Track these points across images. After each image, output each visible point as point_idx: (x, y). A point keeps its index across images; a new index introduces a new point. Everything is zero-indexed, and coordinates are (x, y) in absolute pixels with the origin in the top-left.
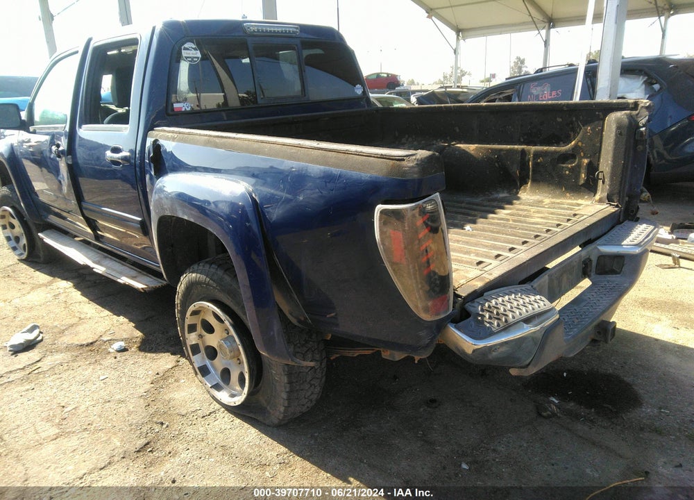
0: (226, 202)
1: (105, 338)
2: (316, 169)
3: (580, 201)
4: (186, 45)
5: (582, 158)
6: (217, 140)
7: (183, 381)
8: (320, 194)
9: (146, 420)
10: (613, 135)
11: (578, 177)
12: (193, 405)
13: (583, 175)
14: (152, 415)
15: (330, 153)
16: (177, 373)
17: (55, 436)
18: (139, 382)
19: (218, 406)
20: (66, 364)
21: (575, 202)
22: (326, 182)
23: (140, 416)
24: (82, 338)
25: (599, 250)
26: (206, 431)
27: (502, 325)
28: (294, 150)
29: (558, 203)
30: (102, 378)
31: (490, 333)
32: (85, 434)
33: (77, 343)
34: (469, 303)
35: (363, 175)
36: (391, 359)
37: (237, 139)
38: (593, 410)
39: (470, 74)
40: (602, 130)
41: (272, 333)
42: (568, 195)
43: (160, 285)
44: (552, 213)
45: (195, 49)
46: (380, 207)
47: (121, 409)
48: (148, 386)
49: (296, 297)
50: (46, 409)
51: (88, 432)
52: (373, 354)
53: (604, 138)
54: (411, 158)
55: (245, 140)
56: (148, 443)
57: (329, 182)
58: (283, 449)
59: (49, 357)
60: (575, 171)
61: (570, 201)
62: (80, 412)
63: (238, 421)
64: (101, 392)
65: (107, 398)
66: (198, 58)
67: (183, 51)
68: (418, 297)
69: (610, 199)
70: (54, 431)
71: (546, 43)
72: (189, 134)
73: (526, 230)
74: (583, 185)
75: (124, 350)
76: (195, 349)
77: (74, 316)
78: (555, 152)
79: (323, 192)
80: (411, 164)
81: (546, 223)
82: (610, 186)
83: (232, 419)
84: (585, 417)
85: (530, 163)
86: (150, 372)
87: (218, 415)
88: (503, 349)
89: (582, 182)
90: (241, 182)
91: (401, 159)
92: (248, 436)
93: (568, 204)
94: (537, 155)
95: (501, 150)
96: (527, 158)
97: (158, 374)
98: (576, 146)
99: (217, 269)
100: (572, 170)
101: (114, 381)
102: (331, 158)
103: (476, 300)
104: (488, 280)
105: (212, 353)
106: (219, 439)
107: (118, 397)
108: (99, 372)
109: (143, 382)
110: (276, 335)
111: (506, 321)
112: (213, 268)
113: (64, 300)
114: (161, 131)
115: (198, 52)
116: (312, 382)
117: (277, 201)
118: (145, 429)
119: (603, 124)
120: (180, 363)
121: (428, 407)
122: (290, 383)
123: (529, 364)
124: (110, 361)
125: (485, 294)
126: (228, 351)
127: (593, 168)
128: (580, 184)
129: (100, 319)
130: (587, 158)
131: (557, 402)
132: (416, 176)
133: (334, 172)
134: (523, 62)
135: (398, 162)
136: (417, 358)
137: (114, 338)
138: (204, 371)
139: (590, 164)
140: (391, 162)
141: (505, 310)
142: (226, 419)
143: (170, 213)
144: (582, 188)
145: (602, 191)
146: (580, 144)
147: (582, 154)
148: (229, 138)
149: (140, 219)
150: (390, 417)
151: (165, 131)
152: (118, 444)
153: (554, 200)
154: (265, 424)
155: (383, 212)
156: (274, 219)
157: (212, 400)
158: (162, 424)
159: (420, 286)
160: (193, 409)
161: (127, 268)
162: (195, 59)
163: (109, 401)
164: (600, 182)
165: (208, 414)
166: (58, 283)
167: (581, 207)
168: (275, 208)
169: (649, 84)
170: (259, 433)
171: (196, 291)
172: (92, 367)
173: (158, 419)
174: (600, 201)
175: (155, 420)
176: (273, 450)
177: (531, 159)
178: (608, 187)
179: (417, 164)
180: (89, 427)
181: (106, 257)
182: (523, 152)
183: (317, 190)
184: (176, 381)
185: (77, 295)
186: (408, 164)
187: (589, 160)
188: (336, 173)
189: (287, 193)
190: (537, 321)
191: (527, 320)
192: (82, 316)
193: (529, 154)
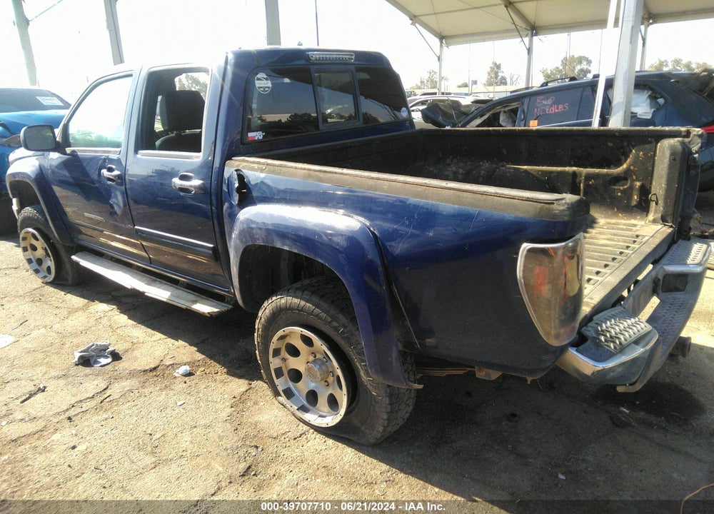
0: (342, 235)
1: (168, 363)
2: (448, 207)
3: (633, 221)
4: (259, 76)
5: (634, 181)
6: (321, 175)
7: (262, 404)
8: (454, 231)
9: (240, 444)
10: (666, 160)
11: (630, 198)
12: (281, 427)
13: (636, 197)
14: (244, 439)
15: (465, 194)
16: (252, 395)
17: (153, 465)
18: (218, 406)
19: (306, 428)
20: (137, 391)
21: (628, 222)
22: (461, 221)
23: (232, 441)
24: (142, 363)
25: (664, 269)
26: (303, 452)
27: (618, 348)
28: (420, 189)
29: (615, 224)
30: (179, 403)
31: (609, 355)
32: (183, 461)
33: (140, 368)
34: (584, 328)
35: (506, 215)
36: (487, 379)
37: (346, 174)
38: (663, 418)
39: (446, 79)
40: (655, 155)
41: (390, 359)
42: (620, 215)
43: (226, 309)
44: (615, 235)
45: (266, 79)
46: (526, 246)
47: (211, 434)
48: (229, 410)
49: (409, 324)
50: (134, 438)
51: (185, 459)
52: (464, 373)
53: (656, 163)
54: (561, 202)
55: (354, 176)
56: (249, 467)
57: (465, 221)
58: (384, 467)
59: (116, 385)
60: (628, 193)
61: (623, 221)
62: (168, 439)
63: (330, 442)
64: (184, 418)
65: (193, 423)
66: (269, 88)
67: (256, 82)
68: (553, 325)
69: (664, 220)
70: (149, 460)
71: (529, 51)
72: (281, 166)
73: (600, 252)
74: (635, 206)
75: (190, 374)
76: (279, 372)
77: (125, 341)
78: (607, 175)
79: (458, 229)
80: (562, 208)
81: (616, 245)
82: (664, 208)
83: (324, 440)
84: (657, 425)
85: (582, 185)
86: (226, 396)
87: (309, 436)
88: (620, 370)
89: (634, 203)
90: (356, 217)
91: (551, 203)
92: (347, 456)
93: (624, 225)
94: (588, 177)
95: (551, 172)
96: (578, 181)
97: (234, 397)
98: (628, 170)
99: (311, 296)
100: (624, 192)
101: (193, 406)
102: (467, 198)
103: (589, 325)
104: (593, 305)
105: (296, 376)
106: (318, 459)
107: (203, 422)
108: (175, 398)
109: (223, 406)
110: (394, 360)
111: (620, 343)
112: (307, 295)
113: (109, 324)
114: (243, 161)
115: (269, 82)
116: (408, 402)
117: (401, 236)
118: (241, 453)
119: (656, 149)
120: (252, 386)
121: (509, 421)
122: (391, 404)
123: (637, 380)
124: (179, 386)
125: (595, 318)
126: (318, 374)
127: (645, 191)
128: (633, 205)
129: (155, 344)
130: (639, 181)
131: (627, 412)
132: (566, 219)
133: (471, 211)
134: (498, 67)
135: (547, 206)
136: (529, 379)
137: (175, 362)
138: (289, 394)
139: (642, 187)
140: (540, 205)
141: (616, 334)
142: (318, 440)
143: (263, 242)
144: (635, 209)
145: (656, 212)
146: (632, 168)
147: (634, 177)
148: (336, 173)
149: (212, 246)
150: (477, 433)
151: (248, 161)
152: (221, 469)
153: (608, 220)
154: (360, 444)
155: (530, 250)
156: (396, 253)
157: (299, 422)
158: (257, 447)
159: (557, 316)
160: (282, 431)
161: (181, 292)
162: (267, 89)
163: (195, 427)
164: (653, 204)
165: (298, 435)
166: (95, 307)
167: (637, 228)
168: (399, 243)
169: (653, 98)
170: (356, 452)
171: (284, 317)
172: (164, 393)
173: (251, 442)
174: (654, 221)
175: (248, 443)
176: (375, 468)
177: (583, 181)
178: (662, 208)
179: (568, 208)
180: (184, 454)
181: (155, 281)
182: (574, 174)
183: (451, 227)
184: (256, 403)
185: (123, 319)
186: (558, 208)
187: (641, 183)
188: (473, 212)
189: (413, 228)
190: (643, 343)
191: (637, 342)
192: (135, 341)
193: (581, 177)
